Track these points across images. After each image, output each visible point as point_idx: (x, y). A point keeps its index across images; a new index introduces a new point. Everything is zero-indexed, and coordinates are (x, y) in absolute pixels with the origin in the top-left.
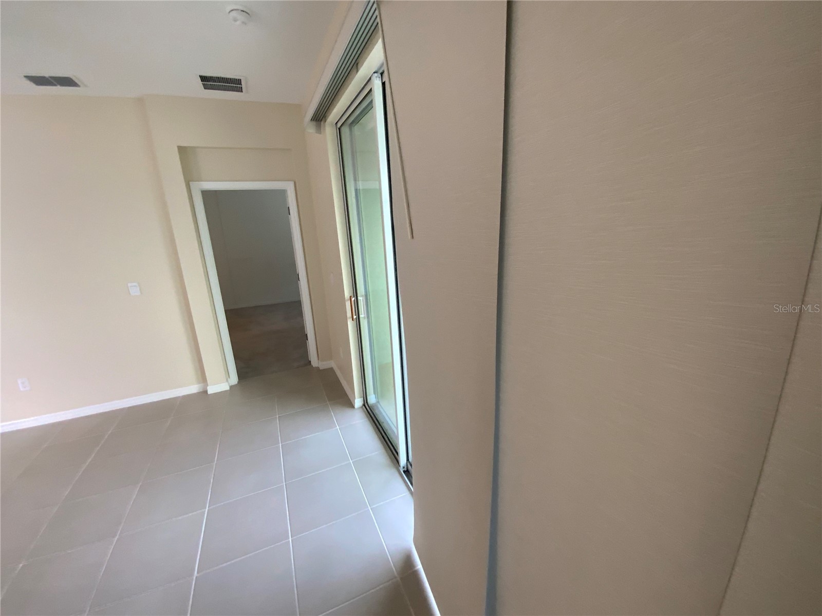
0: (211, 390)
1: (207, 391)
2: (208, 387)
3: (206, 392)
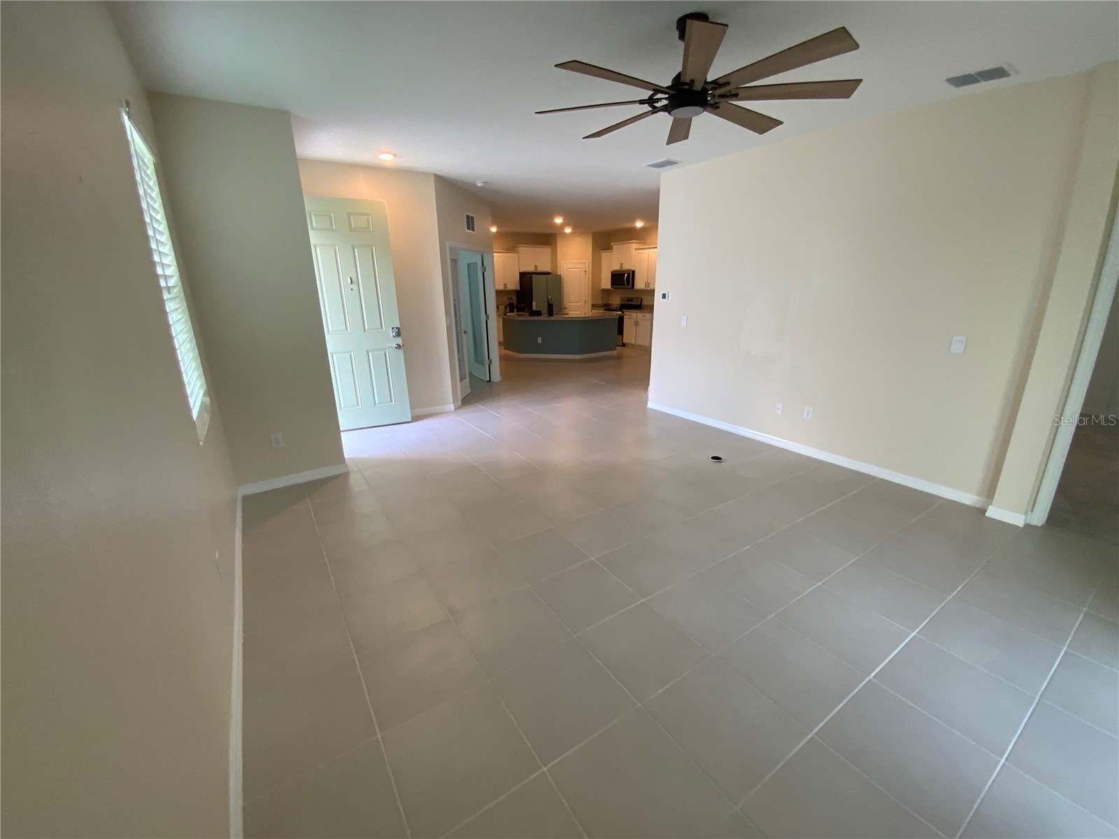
0: (993, 512)
1: (985, 511)
2: (990, 507)
3: (983, 511)
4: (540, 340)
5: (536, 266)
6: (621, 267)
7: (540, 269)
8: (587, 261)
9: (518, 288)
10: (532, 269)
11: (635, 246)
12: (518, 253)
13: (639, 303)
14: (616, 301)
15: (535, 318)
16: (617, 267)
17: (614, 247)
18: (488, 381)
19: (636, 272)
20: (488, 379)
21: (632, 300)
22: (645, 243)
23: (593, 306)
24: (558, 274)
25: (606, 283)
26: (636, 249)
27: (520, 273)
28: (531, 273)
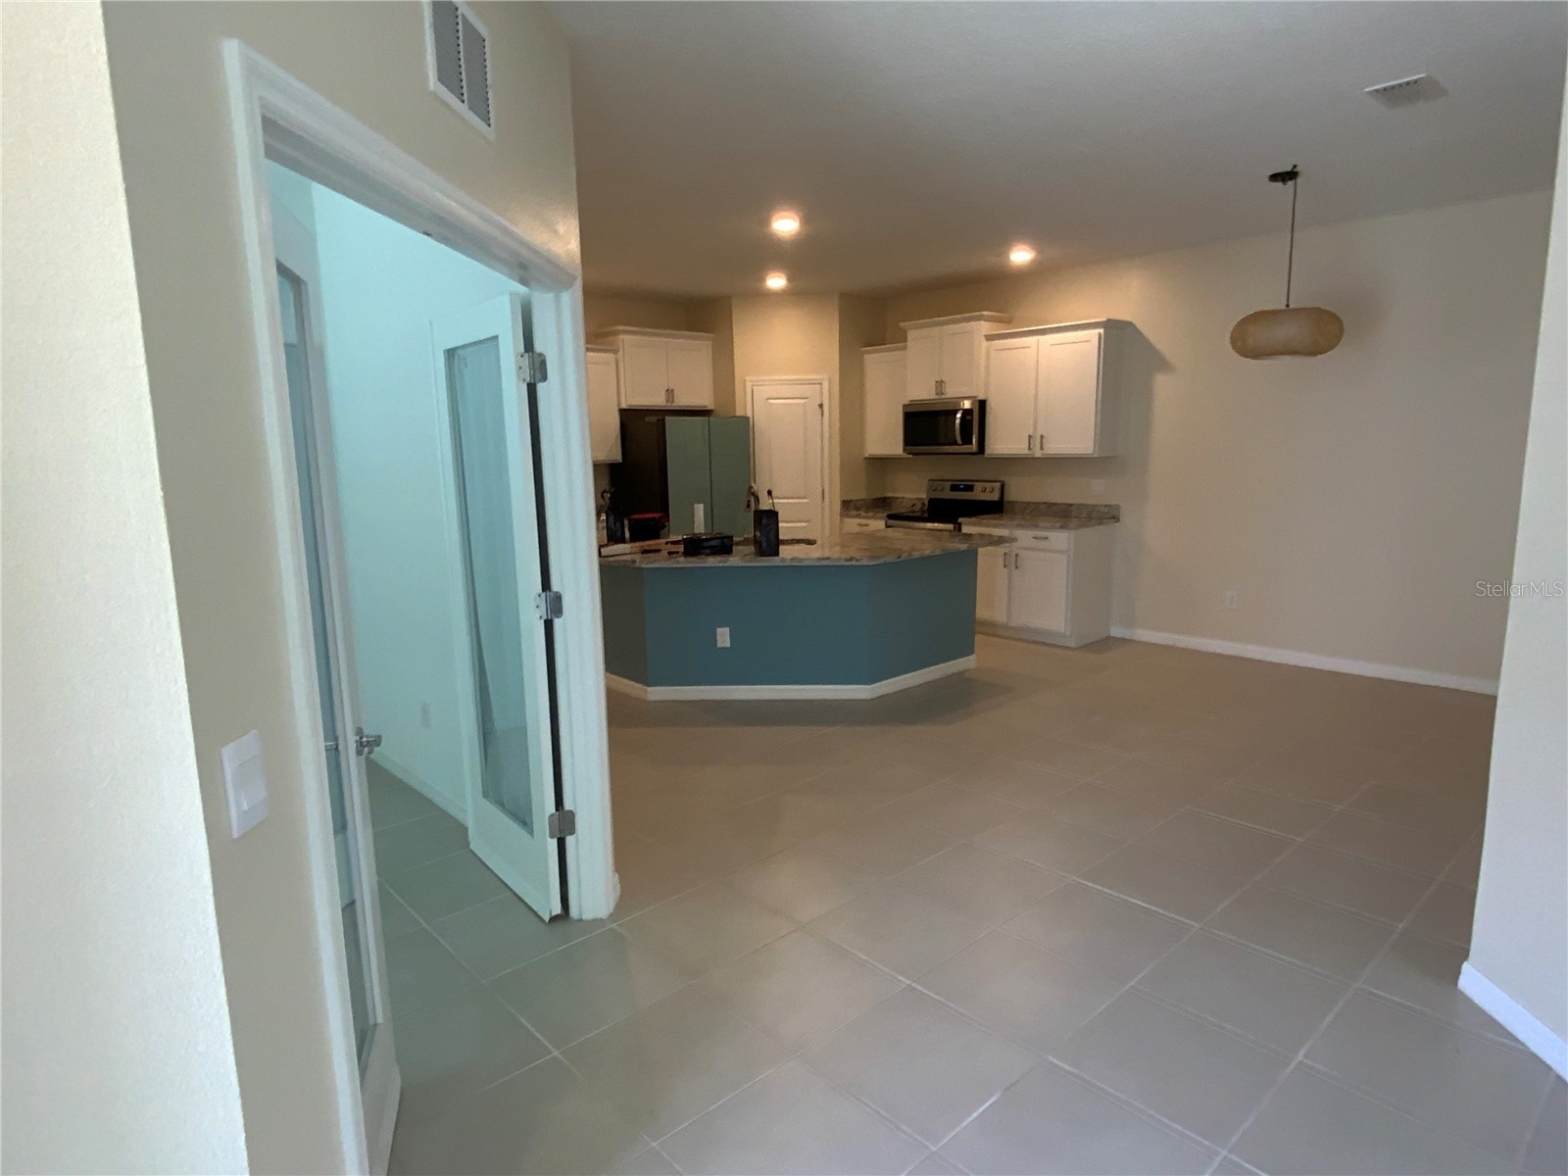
4: (724, 637)
5: (670, 393)
6: (940, 392)
7: (684, 400)
8: (826, 377)
9: (617, 457)
10: (657, 400)
11: (985, 327)
12: (615, 352)
13: (995, 497)
14: (912, 489)
15: (713, 561)
16: (922, 392)
17: (911, 335)
18: (554, 919)
19: (988, 403)
20: (557, 910)
21: (970, 488)
22: (1008, 322)
23: (848, 507)
24: (739, 413)
25: (885, 436)
26: (990, 338)
27: (622, 411)
28: (661, 414)
